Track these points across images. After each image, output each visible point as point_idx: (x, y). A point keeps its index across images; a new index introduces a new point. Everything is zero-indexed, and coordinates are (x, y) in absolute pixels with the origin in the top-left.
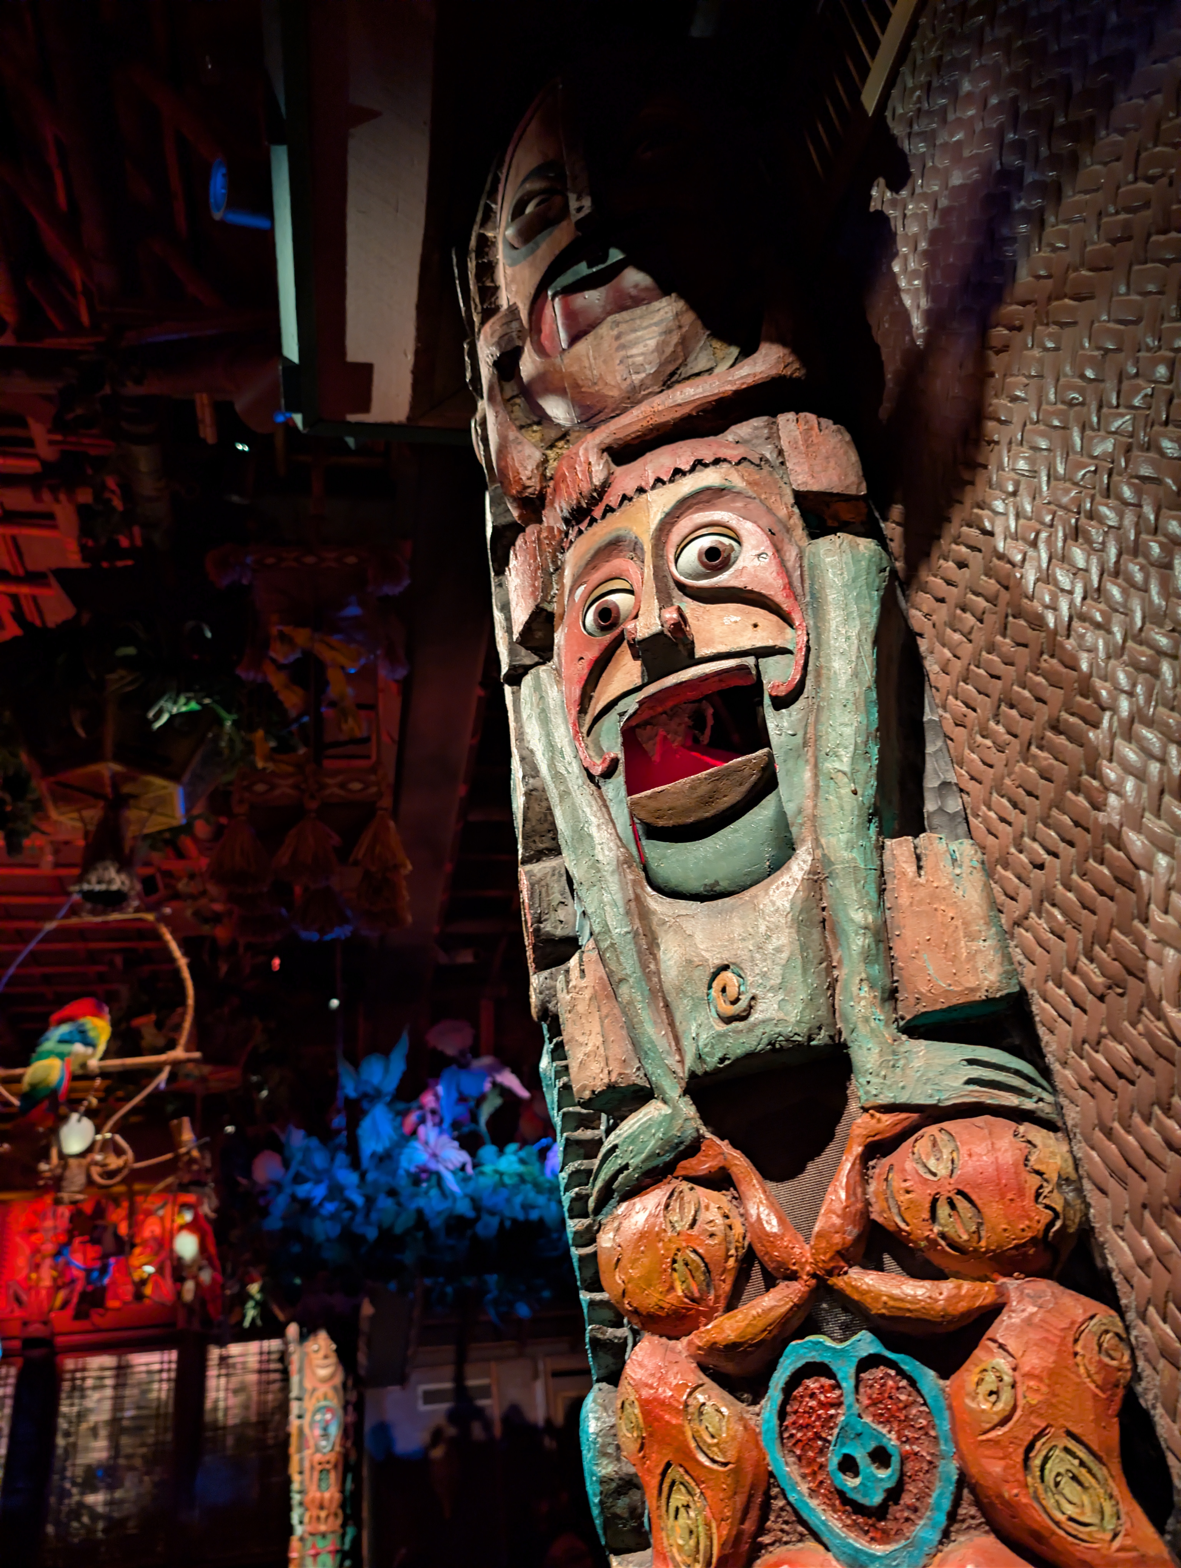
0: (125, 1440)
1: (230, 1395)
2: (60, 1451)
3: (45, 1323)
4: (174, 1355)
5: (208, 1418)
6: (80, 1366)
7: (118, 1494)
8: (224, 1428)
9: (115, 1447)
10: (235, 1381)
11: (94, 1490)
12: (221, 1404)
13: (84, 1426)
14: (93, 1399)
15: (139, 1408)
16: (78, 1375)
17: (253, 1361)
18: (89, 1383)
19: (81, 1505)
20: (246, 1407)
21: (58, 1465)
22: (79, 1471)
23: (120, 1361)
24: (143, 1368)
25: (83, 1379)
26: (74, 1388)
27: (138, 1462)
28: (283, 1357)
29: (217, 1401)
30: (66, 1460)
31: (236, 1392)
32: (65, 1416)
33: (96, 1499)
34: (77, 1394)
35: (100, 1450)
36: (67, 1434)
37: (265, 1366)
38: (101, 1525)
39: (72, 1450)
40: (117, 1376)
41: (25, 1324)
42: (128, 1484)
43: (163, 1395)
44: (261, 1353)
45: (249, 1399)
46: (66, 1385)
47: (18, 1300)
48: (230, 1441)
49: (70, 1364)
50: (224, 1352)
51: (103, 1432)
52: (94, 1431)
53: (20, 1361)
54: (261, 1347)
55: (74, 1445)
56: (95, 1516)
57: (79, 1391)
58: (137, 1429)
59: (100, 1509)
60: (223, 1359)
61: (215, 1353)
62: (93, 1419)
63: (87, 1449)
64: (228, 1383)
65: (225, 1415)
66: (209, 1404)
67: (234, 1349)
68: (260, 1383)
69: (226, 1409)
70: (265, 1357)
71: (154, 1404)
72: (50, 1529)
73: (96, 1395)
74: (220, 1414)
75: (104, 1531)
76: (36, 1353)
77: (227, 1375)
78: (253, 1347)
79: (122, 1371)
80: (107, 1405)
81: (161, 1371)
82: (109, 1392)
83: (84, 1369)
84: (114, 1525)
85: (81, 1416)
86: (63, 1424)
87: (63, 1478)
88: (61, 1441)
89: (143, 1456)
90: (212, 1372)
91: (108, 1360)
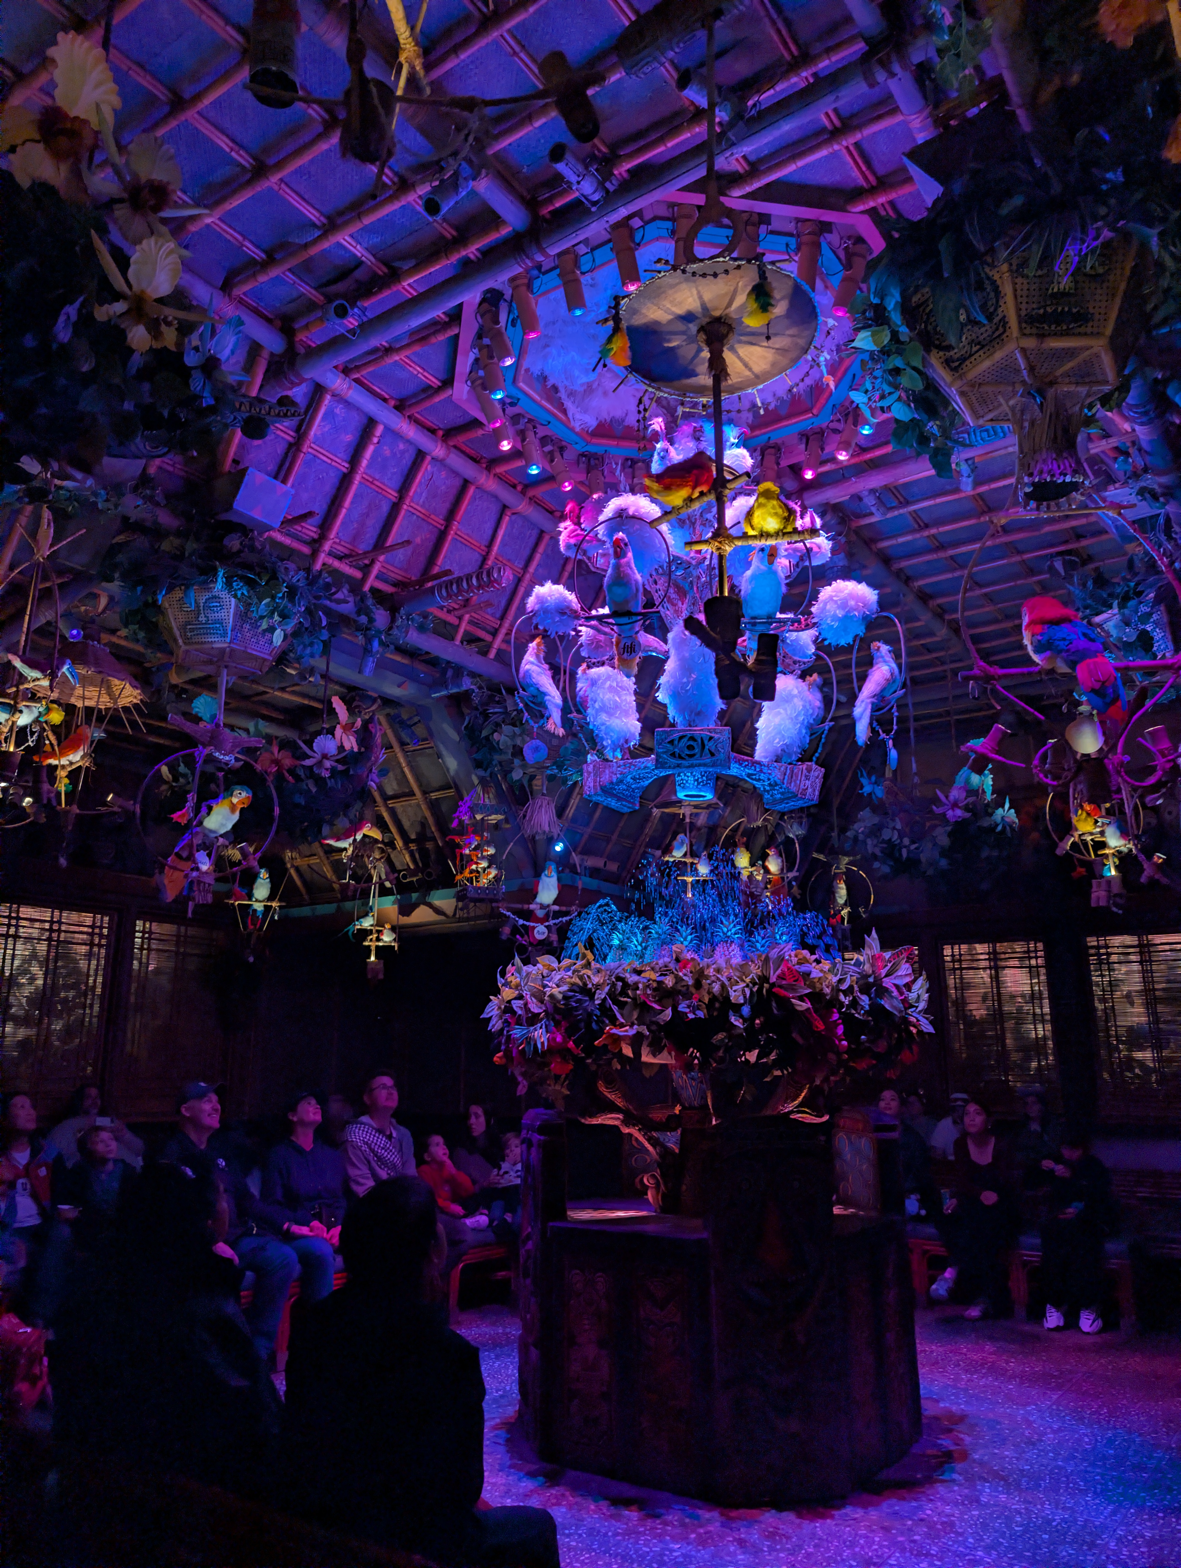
2: (1100, 1013)
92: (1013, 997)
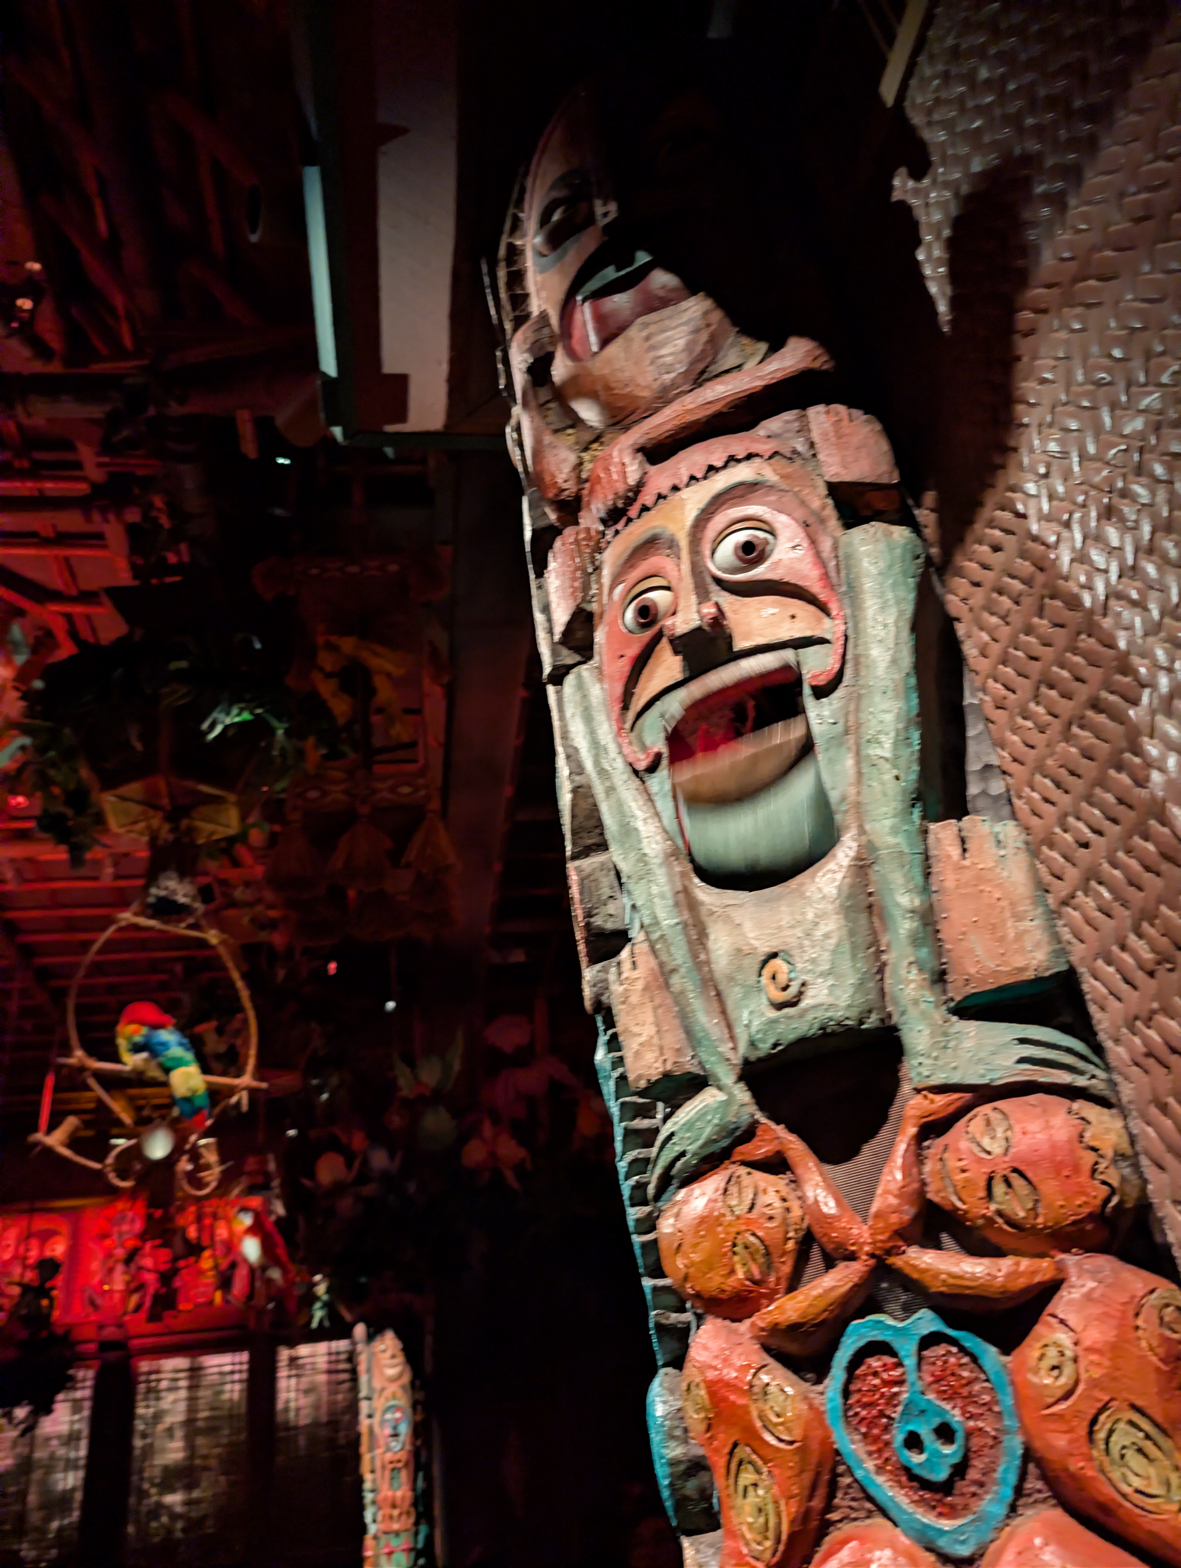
0: (200, 1441)
1: (301, 1395)
3: (120, 1326)
4: (245, 1356)
5: (280, 1418)
6: (154, 1368)
7: (196, 1494)
8: (296, 1428)
9: (190, 1447)
10: (305, 1382)
11: (172, 1490)
12: (292, 1405)
13: (160, 1427)
14: (168, 1401)
15: (213, 1409)
16: (153, 1377)
17: (322, 1362)
18: (164, 1384)
19: (159, 1505)
20: (316, 1407)
21: (136, 1465)
22: (157, 1472)
23: (192, 1363)
24: (215, 1370)
25: (159, 1381)
26: (149, 1390)
27: (213, 1463)
28: (351, 1357)
29: (287, 1401)
30: (144, 1461)
31: (307, 1392)
32: (142, 1417)
33: (174, 1499)
34: (152, 1395)
35: (177, 1450)
36: (144, 1436)
37: (334, 1367)
38: (179, 1525)
39: (149, 1451)
40: (191, 1378)
41: (101, 1327)
42: (204, 1484)
43: (236, 1396)
44: (330, 1354)
45: (319, 1400)
46: (142, 1387)
47: (93, 1303)
48: (302, 1441)
49: (144, 1366)
50: (293, 1352)
51: (179, 1433)
52: (170, 1432)
53: (96, 1363)
54: (329, 1348)
55: (151, 1445)
56: (174, 1517)
57: (154, 1392)
58: (211, 1430)
59: (179, 1509)
60: (293, 1360)
61: (284, 1354)
62: (168, 1420)
63: (163, 1450)
64: (298, 1384)
65: (297, 1415)
66: (280, 1405)
67: (303, 1350)
68: (329, 1383)
69: (298, 1410)
70: (333, 1358)
71: (227, 1405)
72: (131, 1529)
73: (170, 1397)
74: (292, 1415)
75: (184, 1530)
76: (112, 1356)
77: (298, 1376)
78: (322, 1347)
79: (195, 1372)
80: (182, 1406)
81: (232, 1372)
82: (183, 1394)
83: (157, 1372)
84: (193, 1524)
85: (158, 1417)
86: (140, 1426)
87: (142, 1479)
88: (138, 1443)
89: (219, 1456)
90: (283, 1373)
91: (181, 1362)
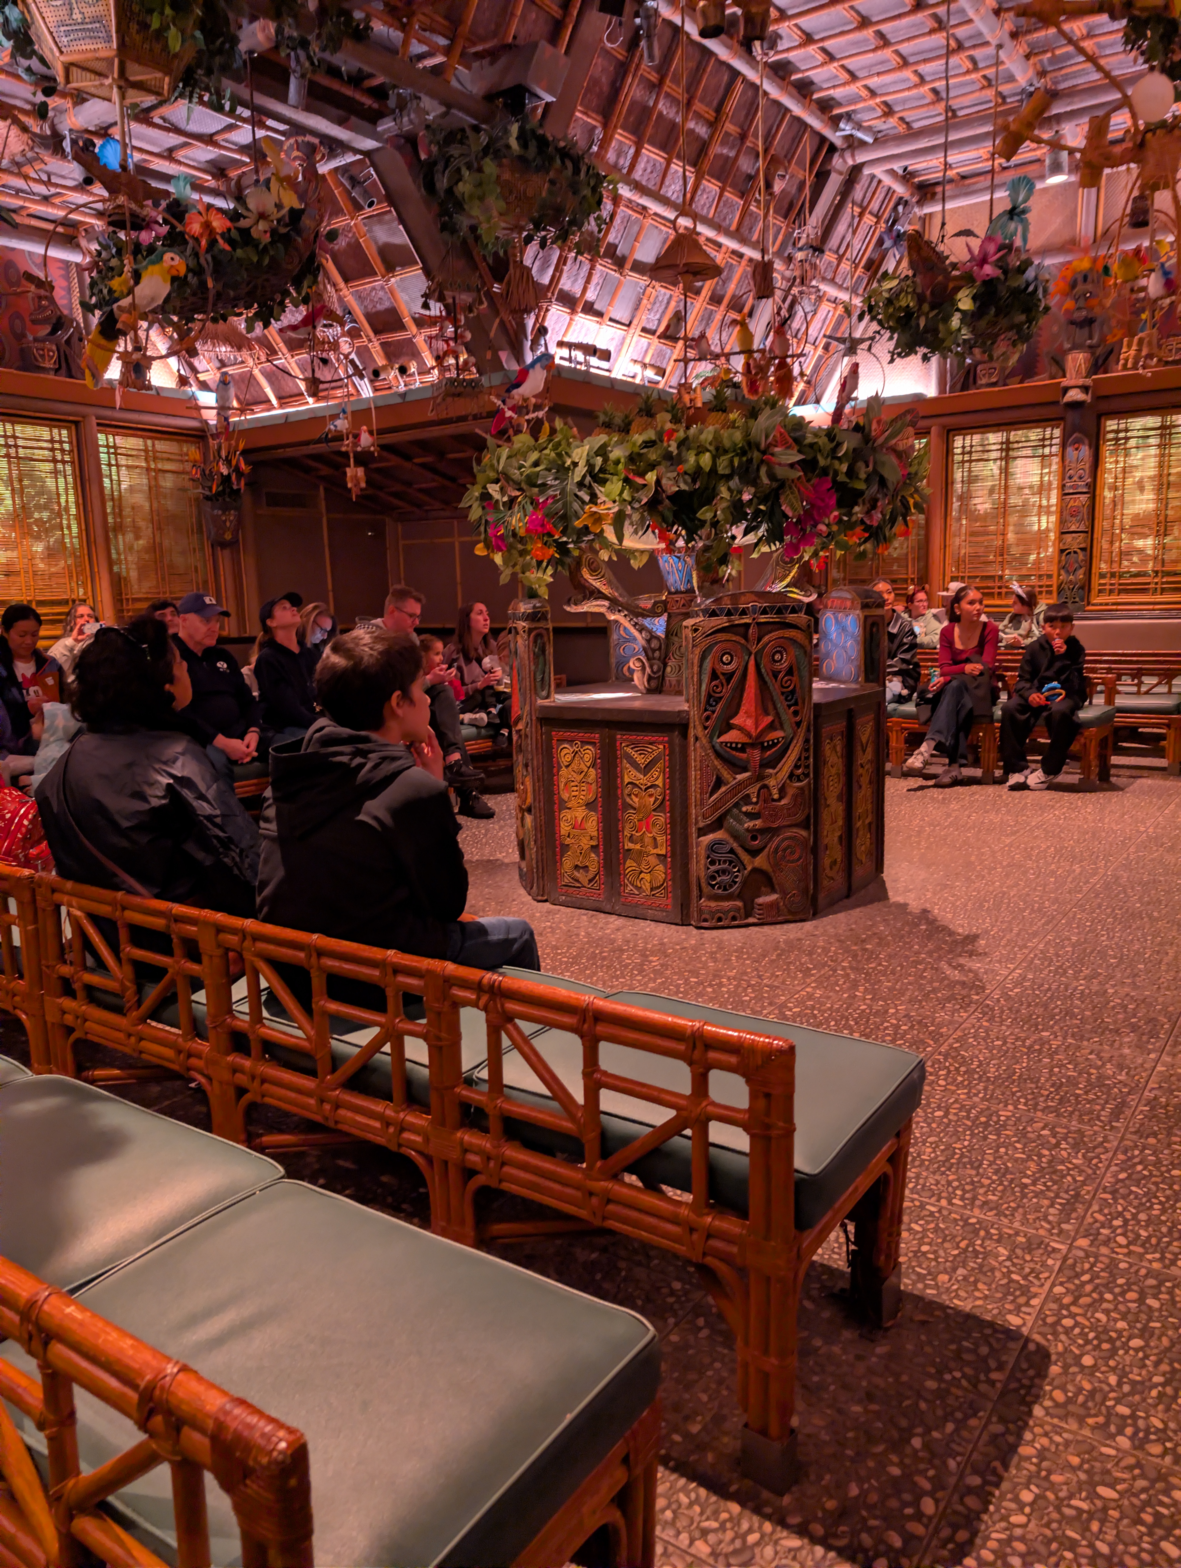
2: (1107, 502)
92: (1021, 488)
